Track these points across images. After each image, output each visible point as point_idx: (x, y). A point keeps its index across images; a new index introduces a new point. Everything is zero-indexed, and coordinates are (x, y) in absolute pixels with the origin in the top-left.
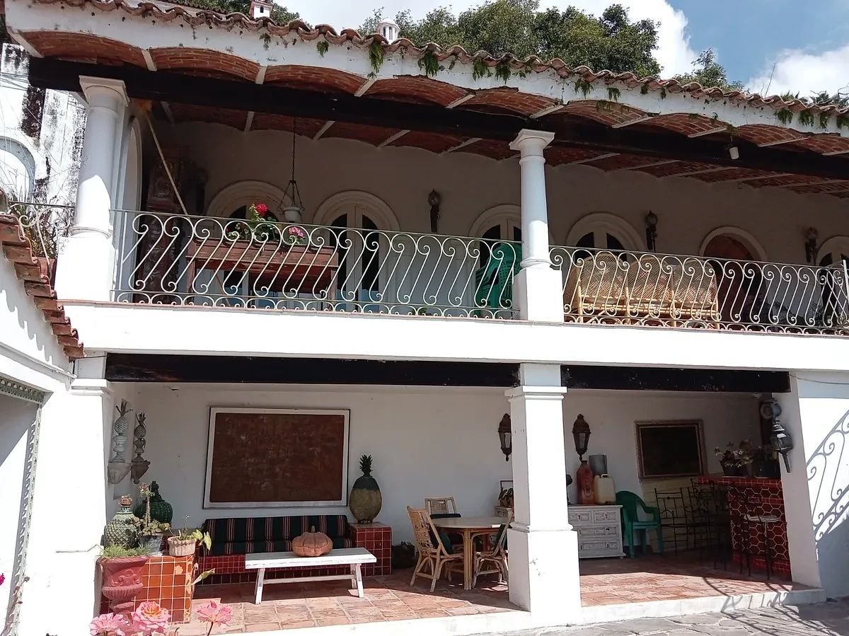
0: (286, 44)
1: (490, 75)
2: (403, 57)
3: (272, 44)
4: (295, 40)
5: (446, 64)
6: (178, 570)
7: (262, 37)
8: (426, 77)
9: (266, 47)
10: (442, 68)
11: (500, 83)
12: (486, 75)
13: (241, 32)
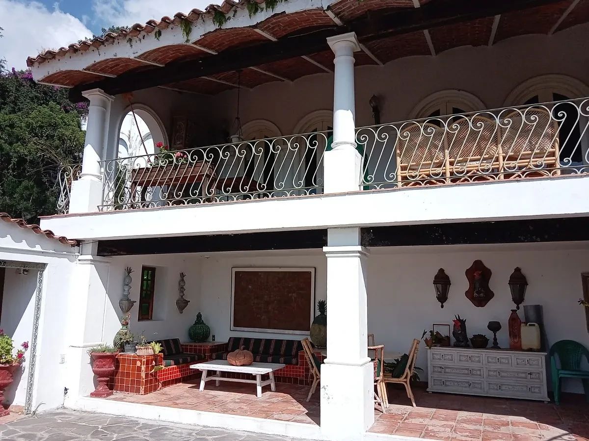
0: (140, 40)
1: (262, 10)
2: (204, 21)
3: (134, 43)
4: (144, 36)
5: (231, 14)
6: (138, 363)
7: (128, 41)
8: (221, 29)
9: (131, 46)
10: (229, 18)
11: (270, 13)
12: (260, 10)
13: (119, 43)
